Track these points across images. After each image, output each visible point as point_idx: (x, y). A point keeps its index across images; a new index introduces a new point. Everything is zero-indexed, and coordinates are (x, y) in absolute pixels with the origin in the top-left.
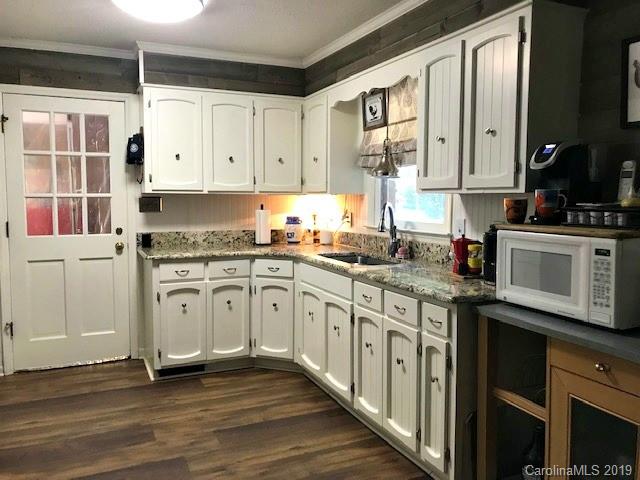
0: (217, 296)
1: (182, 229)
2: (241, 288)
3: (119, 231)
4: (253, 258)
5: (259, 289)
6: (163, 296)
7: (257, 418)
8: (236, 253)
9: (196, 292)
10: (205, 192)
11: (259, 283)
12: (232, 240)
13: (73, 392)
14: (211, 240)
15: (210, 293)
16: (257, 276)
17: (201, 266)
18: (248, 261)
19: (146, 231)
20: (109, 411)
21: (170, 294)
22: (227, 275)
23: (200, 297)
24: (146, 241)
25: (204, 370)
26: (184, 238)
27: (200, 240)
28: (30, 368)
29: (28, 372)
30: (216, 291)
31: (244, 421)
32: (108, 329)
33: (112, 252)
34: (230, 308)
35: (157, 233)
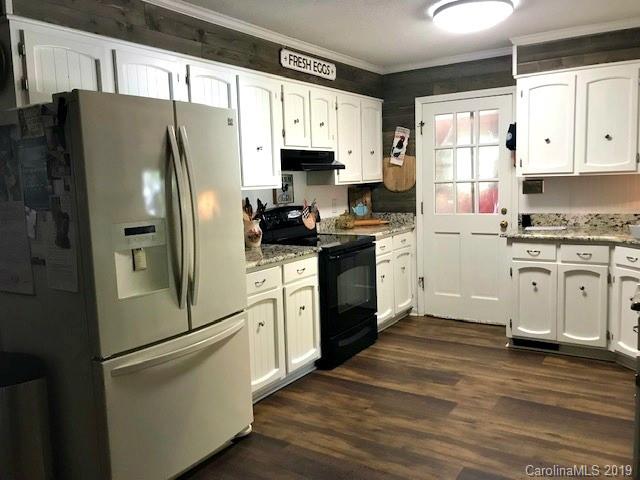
0: (569, 279)
1: (561, 211)
2: (598, 275)
3: (504, 212)
4: (612, 245)
5: (617, 280)
6: (515, 272)
7: (552, 401)
8: (591, 237)
9: (548, 272)
10: (576, 174)
11: (617, 273)
12: (620, 224)
13: (444, 339)
14: (594, 223)
15: (562, 275)
16: (618, 265)
17: (552, 248)
18: (607, 248)
19: (526, 212)
20: (448, 356)
21: (522, 270)
22: (579, 259)
23: (551, 279)
24: (526, 221)
25: (557, 350)
26: (564, 220)
27: (582, 222)
28: (435, 315)
29: (432, 317)
30: (568, 274)
31: (537, 399)
32: (493, 296)
33: (498, 230)
34: (585, 295)
35: (537, 215)
